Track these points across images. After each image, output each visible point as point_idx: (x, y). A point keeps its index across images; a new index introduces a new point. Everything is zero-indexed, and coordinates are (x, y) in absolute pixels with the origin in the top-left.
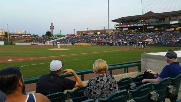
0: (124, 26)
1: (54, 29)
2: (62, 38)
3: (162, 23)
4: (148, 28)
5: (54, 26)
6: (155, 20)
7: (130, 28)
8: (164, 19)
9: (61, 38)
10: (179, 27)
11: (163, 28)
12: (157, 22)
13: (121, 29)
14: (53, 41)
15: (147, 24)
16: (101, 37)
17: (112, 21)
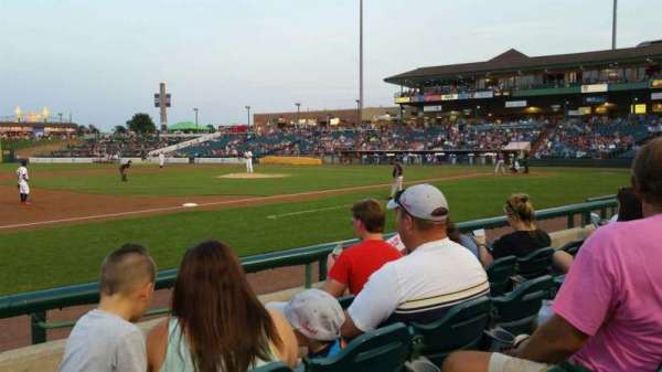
0: (428, 99)
1: (168, 105)
2: (203, 138)
3: (555, 91)
4: (508, 104)
5: (169, 96)
6: (531, 79)
7: (448, 106)
8: (561, 77)
9: (201, 140)
10: (607, 104)
11: (558, 106)
12: (535, 87)
13: (415, 109)
14: (173, 148)
15: (506, 94)
16: (347, 134)
17: (386, 80)
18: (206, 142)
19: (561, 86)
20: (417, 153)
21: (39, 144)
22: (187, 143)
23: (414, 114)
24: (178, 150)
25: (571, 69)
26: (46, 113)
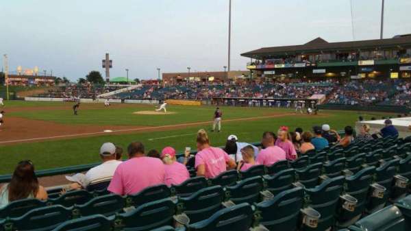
0: (267, 66)
1: (111, 67)
2: (131, 87)
3: (343, 63)
4: (315, 71)
5: (111, 61)
6: (329, 56)
7: (279, 71)
8: (347, 55)
9: (130, 88)
10: (375, 72)
11: (344, 73)
12: (330, 61)
13: (259, 73)
14: (112, 93)
15: (313, 65)
16: (218, 87)
17: (242, 55)
18: (132, 90)
19: (346, 60)
20: (257, 100)
21: (30, 89)
22: (121, 91)
23: (260, 76)
24: (115, 95)
25: (353, 51)
26: (36, 70)
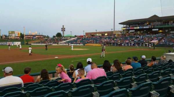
0: (131, 28)
1: (65, 31)
4: (153, 30)
5: (65, 28)
6: (160, 23)
7: (136, 30)
8: (168, 22)
9: (72, 39)
11: (167, 30)
12: (161, 25)
13: (128, 31)
14: (65, 41)
15: (152, 27)
16: (109, 38)
17: (119, 24)
19: (168, 25)
22: (69, 40)
23: (127, 32)
25: (171, 20)
